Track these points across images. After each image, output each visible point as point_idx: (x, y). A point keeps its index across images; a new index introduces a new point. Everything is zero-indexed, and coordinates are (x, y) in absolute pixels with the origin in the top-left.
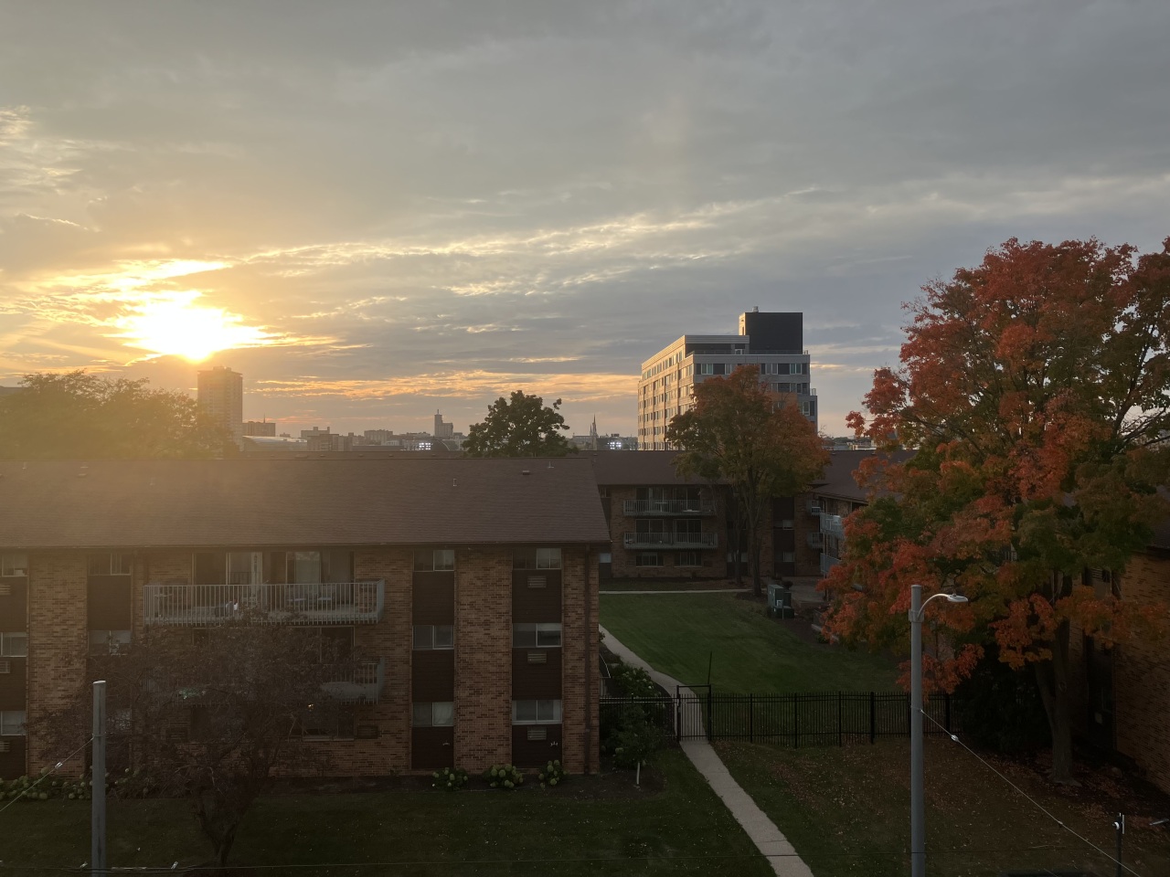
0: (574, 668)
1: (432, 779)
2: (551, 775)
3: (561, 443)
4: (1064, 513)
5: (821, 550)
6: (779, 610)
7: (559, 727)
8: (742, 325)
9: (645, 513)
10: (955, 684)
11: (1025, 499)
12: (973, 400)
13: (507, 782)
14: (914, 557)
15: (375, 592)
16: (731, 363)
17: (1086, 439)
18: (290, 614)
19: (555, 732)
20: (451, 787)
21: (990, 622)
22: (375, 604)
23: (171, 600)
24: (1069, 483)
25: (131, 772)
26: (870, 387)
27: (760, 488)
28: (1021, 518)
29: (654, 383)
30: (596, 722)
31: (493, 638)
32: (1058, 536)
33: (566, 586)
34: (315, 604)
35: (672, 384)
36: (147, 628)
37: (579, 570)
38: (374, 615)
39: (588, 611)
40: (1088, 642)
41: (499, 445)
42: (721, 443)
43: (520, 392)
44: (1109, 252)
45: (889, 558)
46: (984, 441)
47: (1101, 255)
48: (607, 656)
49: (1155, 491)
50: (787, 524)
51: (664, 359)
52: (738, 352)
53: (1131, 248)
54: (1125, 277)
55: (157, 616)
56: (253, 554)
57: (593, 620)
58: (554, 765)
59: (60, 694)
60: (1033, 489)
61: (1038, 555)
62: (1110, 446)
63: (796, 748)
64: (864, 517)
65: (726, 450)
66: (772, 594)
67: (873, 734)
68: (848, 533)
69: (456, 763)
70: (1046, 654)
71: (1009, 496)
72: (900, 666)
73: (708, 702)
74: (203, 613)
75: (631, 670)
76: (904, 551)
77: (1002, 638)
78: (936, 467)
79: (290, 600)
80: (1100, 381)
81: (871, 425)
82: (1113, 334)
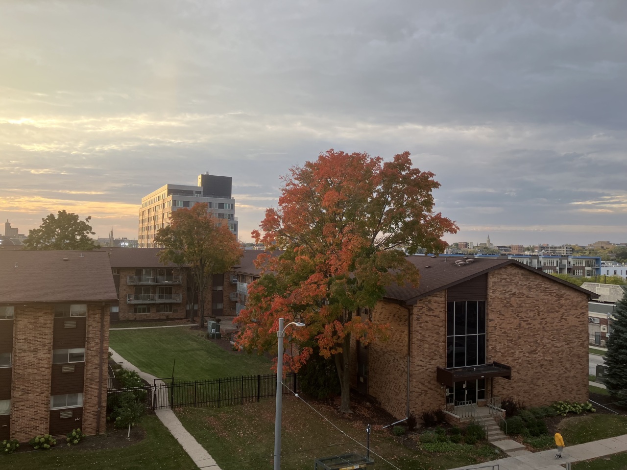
0: (92, 373)
2: (75, 438)
3: (90, 242)
4: (350, 282)
5: (237, 302)
6: (213, 335)
7: (80, 409)
8: (200, 181)
9: (141, 283)
10: (299, 368)
11: (333, 275)
12: (311, 227)
13: (45, 445)
14: (282, 304)
16: (193, 200)
17: (359, 246)
19: (78, 412)
20: (8, 452)
21: (316, 335)
24: (352, 267)
26: (264, 218)
27: (206, 269)
28: (331, 284)
29: (149, 210)
30: (104, 404)
31: (40, 359)
32: (347, 293)
33: (89, 326)
35: (159, 211)
37: (98, 317)
39: (102, 340)
40: (358, 342)
41: (49, 242)
42: (185, 244)
43: (64, 211)
44: (372, 159)
45: (270, 305)
46: (316, 246)
47: (368, 160)
48: (113, 365)
49: (387, 271)
50: (220, 288)
51: (155, 197)
52: (197, 196)
53: (381, 159)
54: (378, 172)
57: (105, 345)
58: (76, 432)
60: (336, 270)
61: (338, 302)
62: (369, 251)
63: (219, 407)
64: (258, 284)
65: (188, 248)
66: (210, 326)
67: (258, 397)
68: (250, 293)
69: (11, 436)
70: (340, 350)
71: (326, 273)
72: (273, 360)
73: (172, 387)
75: (127, 372)
76: (277, 301)
77: (321, 343)
78: (293, 259)
80: (367, 220)
81: (263, 237)
82: (373, 198)
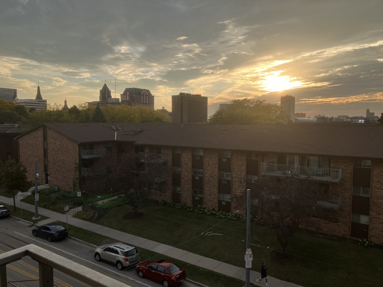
1: (359, 242)
15: (338, 172)
18: (307, 176)
20: (367, 246)
22: (338, 177)
23: (269, 168)
25: (258, 218)
34: (316, 174)
36: (263, 176)
38: (337, 180)
55: (265, 172)
56: (296, 156)
59: (239, 191)
69: (369, 238)
74: (279, 173)
79: (307, 172)
